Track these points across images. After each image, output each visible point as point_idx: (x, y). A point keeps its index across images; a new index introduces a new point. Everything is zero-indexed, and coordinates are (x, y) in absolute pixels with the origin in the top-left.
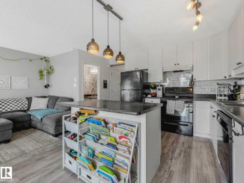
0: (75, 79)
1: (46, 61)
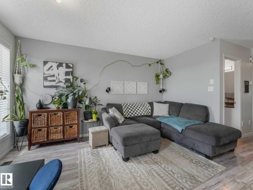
0: (212, 82)
1: (161, 64)
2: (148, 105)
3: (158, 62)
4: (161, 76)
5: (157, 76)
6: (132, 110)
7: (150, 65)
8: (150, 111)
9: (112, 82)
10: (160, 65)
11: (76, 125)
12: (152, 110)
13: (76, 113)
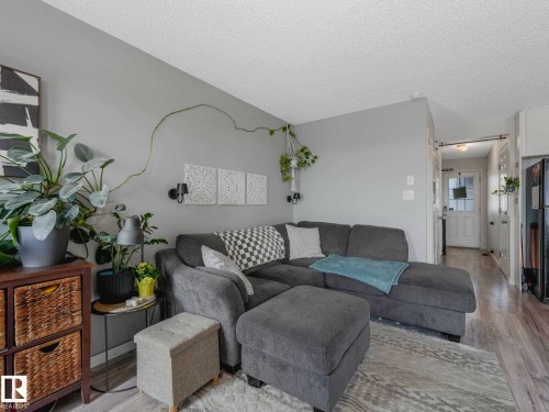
0: (411, 180)
1: (290, 133)
2: (276, 233)
3: (284, 129)
4: (294, 163)
5: (285, 162)
6: (246, 250)
7: (272, 132)
8: (283, 248)
9: (187, 166)
10: (288, 136)
11: (77, 336)
12: (287, 244)
13: (76, 285)
